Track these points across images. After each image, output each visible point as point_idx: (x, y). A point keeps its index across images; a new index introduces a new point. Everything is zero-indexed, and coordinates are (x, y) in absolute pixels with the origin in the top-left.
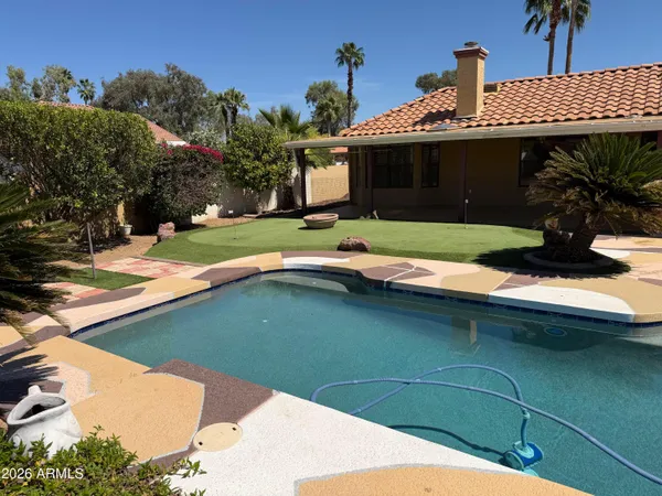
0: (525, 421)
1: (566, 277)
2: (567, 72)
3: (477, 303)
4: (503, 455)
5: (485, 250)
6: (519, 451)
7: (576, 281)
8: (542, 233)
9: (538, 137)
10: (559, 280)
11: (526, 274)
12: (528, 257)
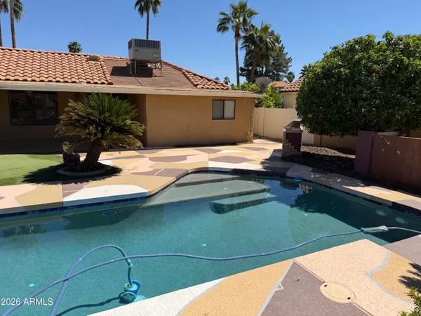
0: (130, 269)
1: (96, 180)
2: (14, 47)
3: (56, 209)
4: (119, 297)
5: (27, 172)
6: (130, 289)
7: (102, 181)
8: (62, 155)
9: (27, 91)
10: (92, 183)
11: (71, 183)
12: (60, 171)
